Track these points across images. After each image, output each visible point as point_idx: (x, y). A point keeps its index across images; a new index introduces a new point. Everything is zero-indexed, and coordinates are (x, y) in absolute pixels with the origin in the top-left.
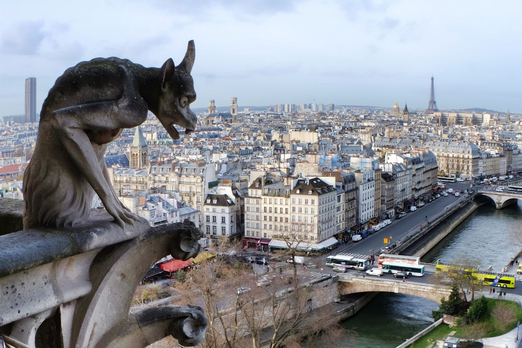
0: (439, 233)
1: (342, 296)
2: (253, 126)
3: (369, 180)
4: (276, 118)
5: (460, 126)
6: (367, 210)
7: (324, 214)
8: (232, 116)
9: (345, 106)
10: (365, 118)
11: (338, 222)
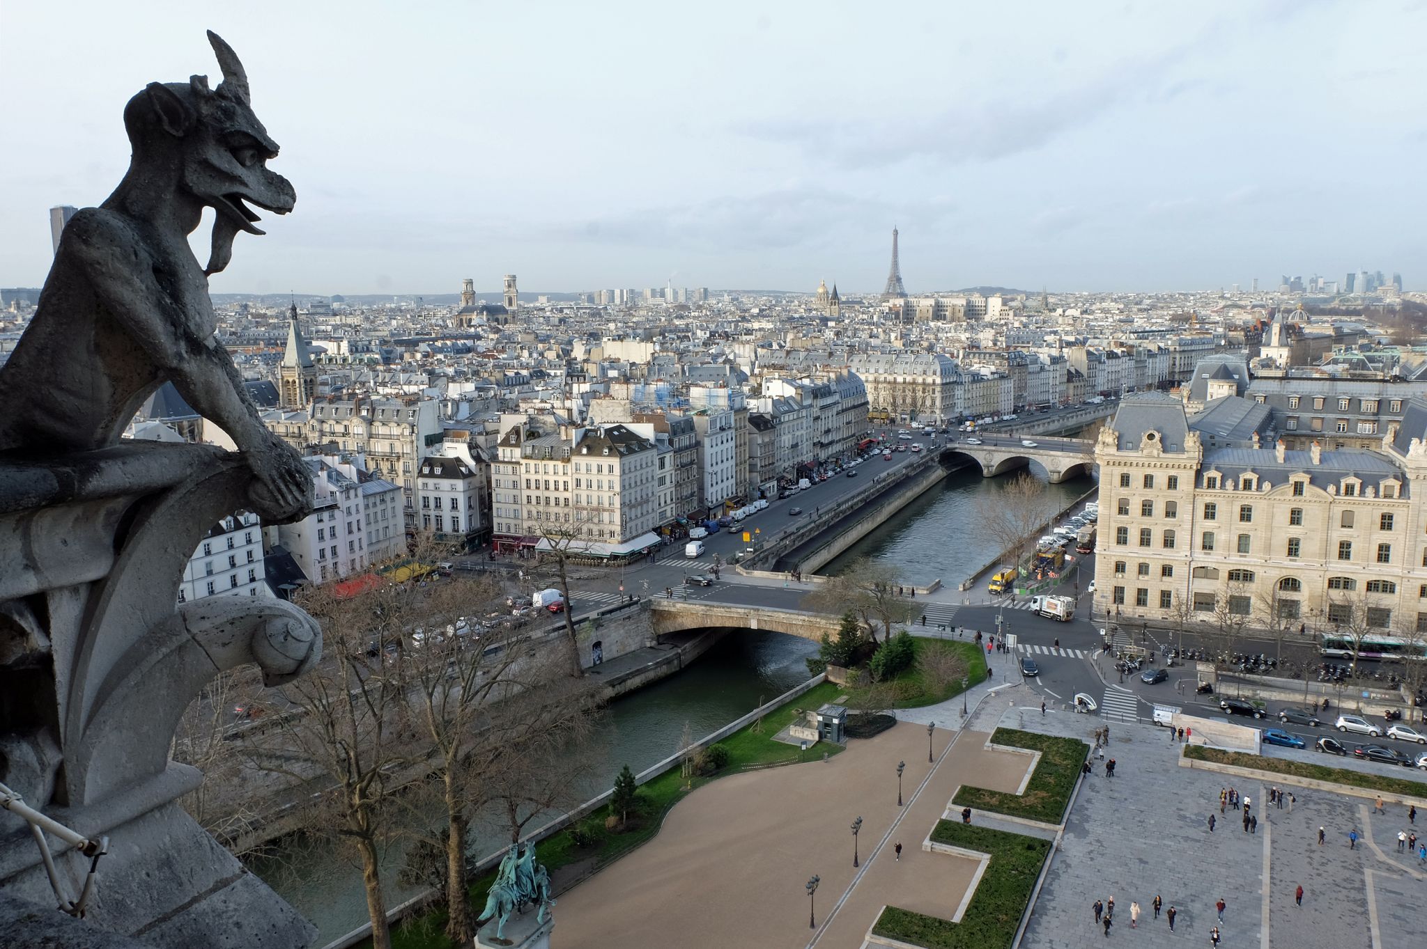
0: (859, 522)
1: (659, 636)
2: (544, 330)
3: (722, 429)
4: (593, 315)
5: (939, 324)
6: (719, 482)
7: (633, 491)
8: (506, 312)
9: (730, 293)
10: (762, 315)
11: (662, 504)
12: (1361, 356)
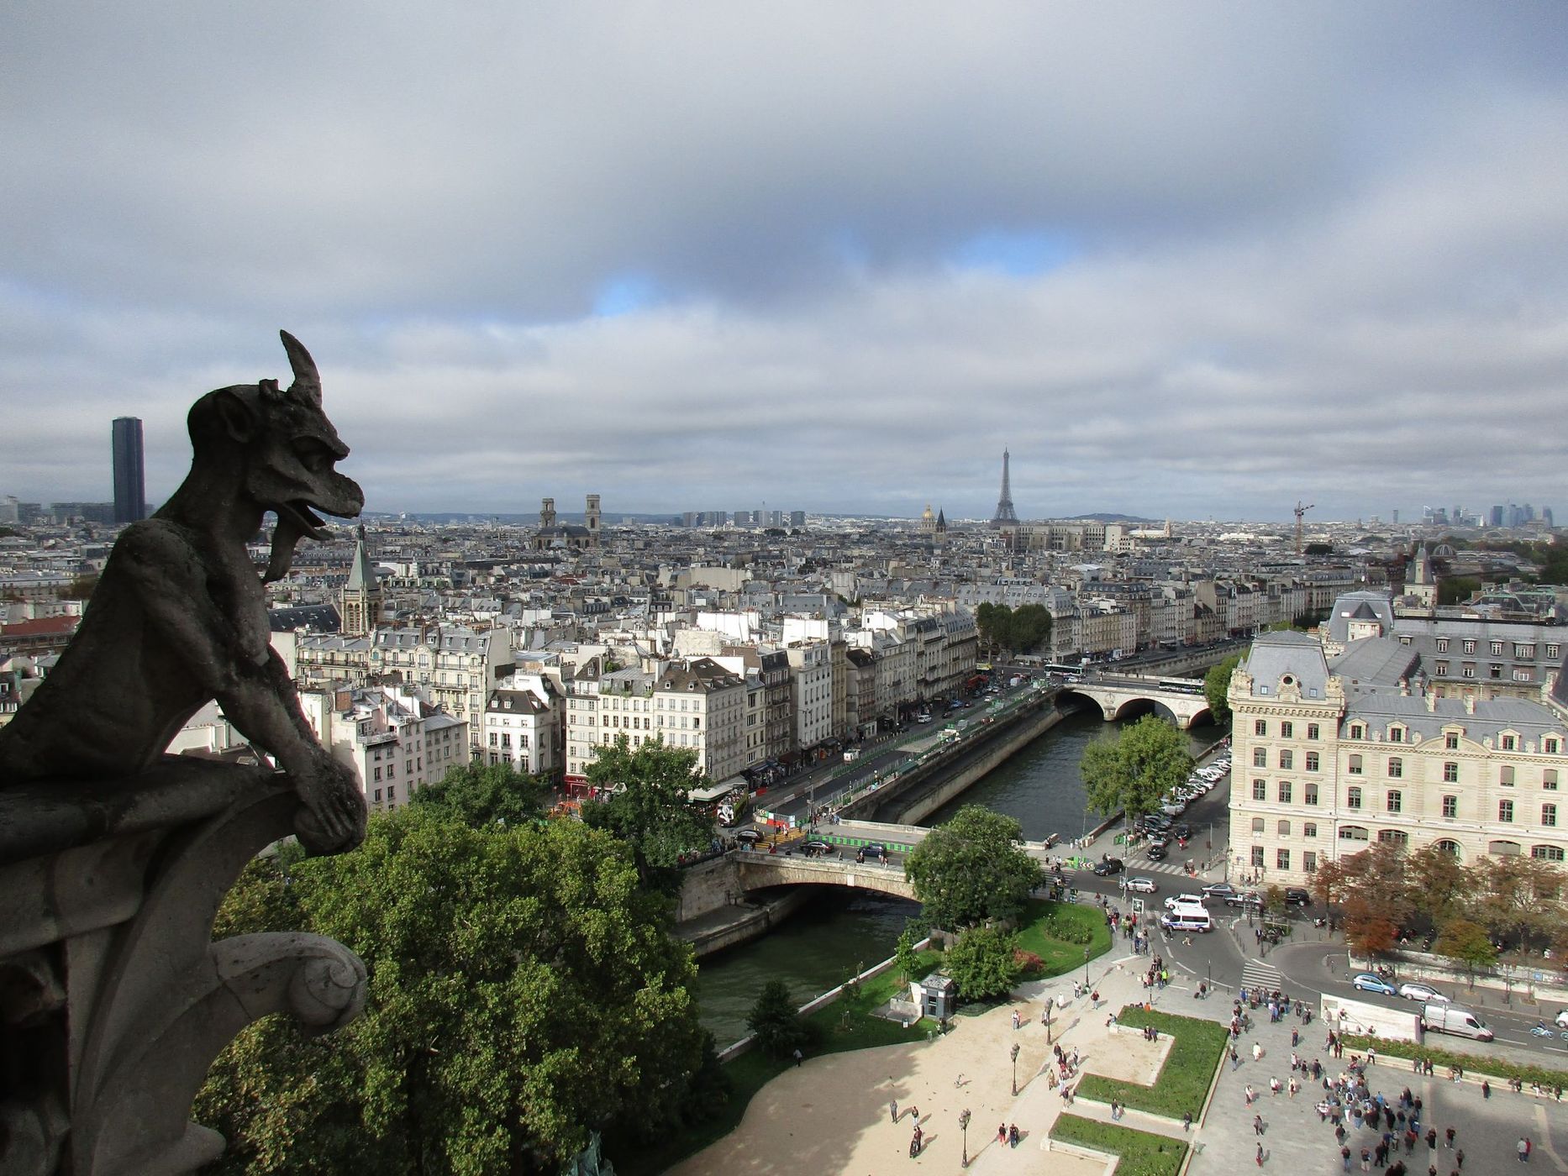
1: (746, 892)
2: (628, 553)
3: (818, 664)
5: (1054, 553)
6: (814, 722)
7: (719, 730)
8: (588, 534)
11: (752, 745)
12: (1513, 596)
